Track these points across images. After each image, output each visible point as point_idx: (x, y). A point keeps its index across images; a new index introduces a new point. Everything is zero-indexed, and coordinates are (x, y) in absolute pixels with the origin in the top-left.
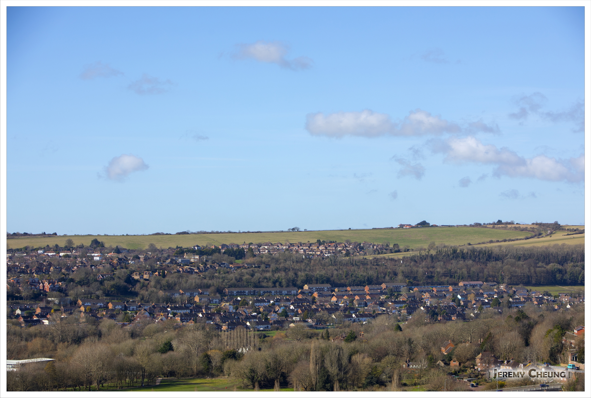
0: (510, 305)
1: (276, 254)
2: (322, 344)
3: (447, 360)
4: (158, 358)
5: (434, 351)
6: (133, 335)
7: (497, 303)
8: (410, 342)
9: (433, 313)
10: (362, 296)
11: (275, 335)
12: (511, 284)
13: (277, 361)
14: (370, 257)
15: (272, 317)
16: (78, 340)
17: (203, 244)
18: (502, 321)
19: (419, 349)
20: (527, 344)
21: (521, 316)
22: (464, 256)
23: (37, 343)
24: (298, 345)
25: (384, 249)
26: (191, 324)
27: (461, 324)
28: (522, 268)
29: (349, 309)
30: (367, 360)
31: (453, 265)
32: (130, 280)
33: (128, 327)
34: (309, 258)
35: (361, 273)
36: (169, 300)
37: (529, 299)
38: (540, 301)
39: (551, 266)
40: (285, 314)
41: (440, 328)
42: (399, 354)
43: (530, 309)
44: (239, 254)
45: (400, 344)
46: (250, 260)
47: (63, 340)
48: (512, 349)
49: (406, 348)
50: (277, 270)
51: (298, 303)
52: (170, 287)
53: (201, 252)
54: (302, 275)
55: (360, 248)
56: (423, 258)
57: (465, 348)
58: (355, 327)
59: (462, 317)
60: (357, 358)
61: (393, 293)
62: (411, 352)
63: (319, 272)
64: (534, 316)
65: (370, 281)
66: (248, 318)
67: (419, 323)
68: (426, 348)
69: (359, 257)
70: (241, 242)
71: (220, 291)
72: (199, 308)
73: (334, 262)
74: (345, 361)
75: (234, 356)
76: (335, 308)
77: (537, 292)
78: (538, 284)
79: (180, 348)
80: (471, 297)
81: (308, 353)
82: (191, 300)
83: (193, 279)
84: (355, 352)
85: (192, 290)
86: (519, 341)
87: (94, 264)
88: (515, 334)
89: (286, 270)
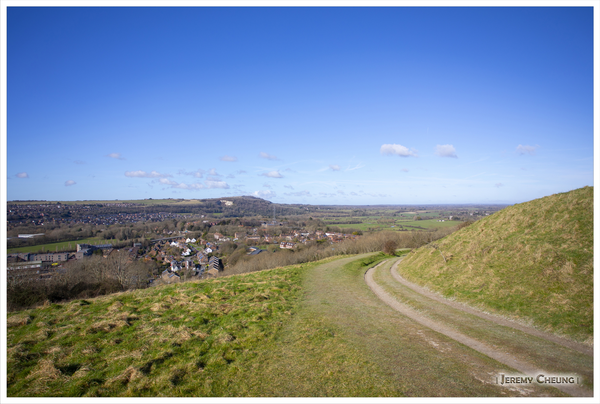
0: (172, 218)
1: (111, 206)
2: (124, 228)
3: (156, 231)
4: (77, 233)
5: (153, 229)
6: (70, 227)
7: (169, 217)
8: (147, 227)
9: (153, 220)
10: (135, 216)
11: (111, 226)
12: (172, 213)
13: (112, 233)
14: (137, 207)
15: (110, 222)
16: (53, 229)
17: (91, 203)
18: (170, 221)
19: (149, 228)
20: (176, 227)
21: (175, 220)
22: (161, 206)
23: (39, 230)
24: (117, 229)
25: (140, 205)
26: (87, 224)
27: (160, 222)
28: (175, 209)
29: (131, 219)
30: (136, 232)
31: (158, 209)
32: (69, 213)
33: (69, 225)
34: (121, 207)
35: (134, 211)
36: (81, 218)
37: (176, 216)
38: (179, 217)
39: (182, 209)
40: (114, 221)
41: (155, 223)
42: (144, 230)
43: (177, 219)
44: (101, 206)
45: (144, 228)
46: (104, 207)
47: (48, 229)
48: (172, 228)
49: (146, 228)
50: (112, 210)
51: (117, 218)
52: (81, 214)
53: (90, 206)
54: (119, 211)
55: (134, 204)
56: (150, 207)
57: (161, 228)
58: (133, 224)
59: (160, 221)
60: (133, 231)
61: (143, 215)
62: (147, 229)
63: (123, 210)
64: (177, 220)
65: (137, 213)
66: (104, 222)
67: (149, 222)
68: (151, 228)
69: (134, 207)
70: (102, 203)
71: (96, 215)
72: (90, 220)
73: (127, 208)
74: (130, 232)
75: (100, 231)
76: (128, 219)
77: (178, 215)
78: (179, 213)
79: (84, 230)
80: (162, 216)
81: (120, 230)
82: (87, 218)
83: (88, 212)
84: (133, 230)
85: (88, 215)
86: (174, 226)
87: (59, 208)
88: (173, 224)
89: (114, 210)
